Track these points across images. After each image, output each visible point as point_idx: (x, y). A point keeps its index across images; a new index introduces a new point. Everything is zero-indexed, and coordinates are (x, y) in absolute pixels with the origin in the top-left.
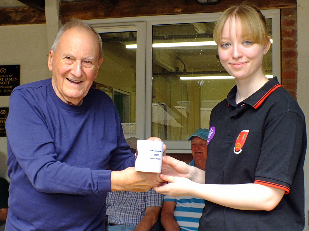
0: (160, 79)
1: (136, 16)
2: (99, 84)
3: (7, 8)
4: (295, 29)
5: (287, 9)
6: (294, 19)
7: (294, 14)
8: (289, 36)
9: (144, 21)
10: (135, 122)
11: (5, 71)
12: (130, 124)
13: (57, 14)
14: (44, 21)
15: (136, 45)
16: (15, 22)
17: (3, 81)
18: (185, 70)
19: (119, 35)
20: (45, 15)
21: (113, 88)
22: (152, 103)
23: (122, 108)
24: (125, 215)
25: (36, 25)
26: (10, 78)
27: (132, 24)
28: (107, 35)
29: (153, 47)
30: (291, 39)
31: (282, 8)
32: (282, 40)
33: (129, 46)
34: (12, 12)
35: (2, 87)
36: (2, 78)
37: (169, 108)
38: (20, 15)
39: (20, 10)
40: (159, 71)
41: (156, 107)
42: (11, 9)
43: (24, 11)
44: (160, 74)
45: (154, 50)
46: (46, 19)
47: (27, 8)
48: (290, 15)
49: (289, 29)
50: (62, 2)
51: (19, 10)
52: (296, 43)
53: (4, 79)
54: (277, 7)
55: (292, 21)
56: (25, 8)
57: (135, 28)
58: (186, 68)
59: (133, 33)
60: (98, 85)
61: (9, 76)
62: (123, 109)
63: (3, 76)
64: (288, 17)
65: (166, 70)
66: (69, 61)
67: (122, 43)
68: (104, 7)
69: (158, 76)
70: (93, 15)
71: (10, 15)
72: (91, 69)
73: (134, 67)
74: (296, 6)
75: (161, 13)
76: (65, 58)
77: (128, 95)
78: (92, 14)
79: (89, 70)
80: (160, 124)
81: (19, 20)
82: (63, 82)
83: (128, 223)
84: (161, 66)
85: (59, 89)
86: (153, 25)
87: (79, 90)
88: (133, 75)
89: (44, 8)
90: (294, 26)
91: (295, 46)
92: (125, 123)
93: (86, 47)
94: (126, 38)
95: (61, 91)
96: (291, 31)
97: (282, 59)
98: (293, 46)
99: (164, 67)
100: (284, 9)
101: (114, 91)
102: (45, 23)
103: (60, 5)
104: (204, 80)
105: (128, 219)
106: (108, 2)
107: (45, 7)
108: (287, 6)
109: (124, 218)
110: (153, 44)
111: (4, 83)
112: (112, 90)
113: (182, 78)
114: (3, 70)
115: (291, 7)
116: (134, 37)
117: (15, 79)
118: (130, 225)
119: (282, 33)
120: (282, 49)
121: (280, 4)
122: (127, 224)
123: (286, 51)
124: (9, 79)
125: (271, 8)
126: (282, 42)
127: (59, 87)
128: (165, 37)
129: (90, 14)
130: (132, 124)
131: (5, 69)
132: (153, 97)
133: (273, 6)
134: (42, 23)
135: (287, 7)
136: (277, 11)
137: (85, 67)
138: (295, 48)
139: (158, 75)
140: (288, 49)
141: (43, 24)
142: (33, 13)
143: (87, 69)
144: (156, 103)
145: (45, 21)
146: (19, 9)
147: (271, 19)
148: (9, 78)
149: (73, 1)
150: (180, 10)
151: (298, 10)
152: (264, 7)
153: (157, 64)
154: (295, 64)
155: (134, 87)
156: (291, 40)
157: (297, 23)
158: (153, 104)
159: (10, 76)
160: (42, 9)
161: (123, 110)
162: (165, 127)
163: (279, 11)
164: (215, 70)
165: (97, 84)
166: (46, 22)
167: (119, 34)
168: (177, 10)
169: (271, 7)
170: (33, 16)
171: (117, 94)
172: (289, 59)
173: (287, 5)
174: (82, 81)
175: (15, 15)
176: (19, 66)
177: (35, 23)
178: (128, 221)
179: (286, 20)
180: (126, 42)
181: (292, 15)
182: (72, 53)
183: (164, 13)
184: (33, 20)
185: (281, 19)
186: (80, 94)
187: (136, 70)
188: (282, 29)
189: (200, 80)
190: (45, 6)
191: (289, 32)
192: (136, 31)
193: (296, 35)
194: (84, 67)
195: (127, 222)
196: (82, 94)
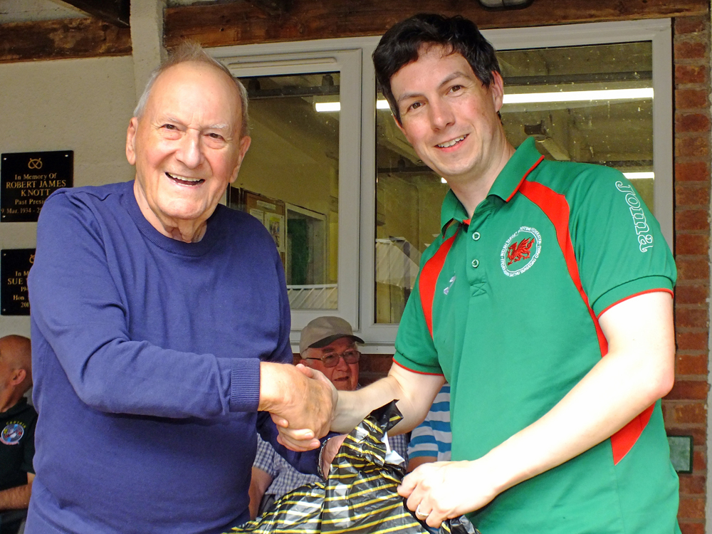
0: (395, 184)
1: (340, 37)
2: (254, 194)
3: (44, 21)
4: (706, 65)
5: (689, 17)
6: (706, 40)
7: (703, 30)
8: (691, 81)
9: (357, 49)
10: (336, 282)
11: (39, 165)
12: (324, 286)
13: (157, 34)
14: (128, 51)
15: (339, 103)
16: (61, 54)
17: (34, 189)
19: (299, 81)
20: (129, 36)
21: (286, 204)
22: (376, 237)
23: (307, 249)
25: (109, 59)
26: (50, 182)
27: (329, 56)
28: (272, 81)
29: (378, 107)
30: (697, 87)
31: (676, 14)
32: (676, 91)
33: (322, 107)
34: (55, 30)
35: (32, 203)
36: (34, 180)
37: (415, 250)
38: (73, 37)
39: (74, 24)
40: (391, 164)
41: (386, 246)
42: (53, 24)
43: (82, 26)
44: (394, 170)
45: (379, 115)
46: (133, 46)
47: (89, 21)
48: (695, 31)
49: (692, 64)
50: (169, 6)
51: (71, 26)
52: (708, 99)
53: (38, 184)
54: (664, 13)
55: (700, 45)
56: (86, 19)
57: (335, 64)
59: (332, 75)
60: (252, 196)
61: (48, 177)
62: (310, 251)
63: (35, 177)
64: (689, 36)
65: (409, 161)
66: (173, 133)
67: (308, 99)
68: (265, 17)
69: (389, 176)
70: (239, 35)
71: (51, 36)
72: (222, 151)
73: (334, 156)
74: (710, 11)
76: (163, 126)
77: (320, 220)
78: (238, 33)
79: (217, 153)
80: (395, 287)
81: (69, 49)
82: (158, 181)
84: (396, 151)
85: (150, 199)
87: (197, 200)
88: (332, 172)
89: (128, 21)
90: (703, 57)
91: (706, 104)
92: (313, 283)
93: (209, 100)
94: (316, 88)
95: (153, 205)
96: (697, 69)
97: (676, 135)
98: (701, 104)
99: (405, 156)
100: (680, 17)
101: (288, 210)
102: (131, 54)
103: (163, 13)
106: (274, 5)
107: (131, 17)
108: (687, 10)
110: (378, 101)
111: (36, 192)
112: (284, 207)
114: (35, 162)
115: (697, 12)
116: (335, 84)
117: (62, 184)
119: (676, 74)
120: (676, 112)
121: (671, 6)
123: (685, 115)
124: (48, 183)
125: (650, 16)
126: (676, 95)
127: (149, 195)
129: (232, 33)
130: (328, 286)
131: (39, 160)
132: (377, 223)
133: (654, 12)
134: (124, 55)
136: (666, 23)
137: (209, 146)
138: (705, 108)
139: (391, 174)
140: (691, 111)
141: (126, 57)
142: (102, 33)
143: (213, 150)
144: (386, 238)
145: (131, 49)
146: (71, 24)
147: (651, 41)
148: (48, 180)
149: (193, 4)
152: (634, 14)
153: (389, 147)
154: (706, 146)
155: (335, 201)
156: (698, 89)
157: (710, 50)
158: (378, 240)
159: (52, 176)
160: (124, 22)
161: (310, 255)
162: (406, 292)
163: (670, 23)
165: (248, 194)
166: (133, 52)
167: (299, 78)
169: (649, 13)
170: (102, 38)
171: (297, 217)
172: (693, 134)
173: (686, 7)
174: (202, 181)
175: (62, 36)
176: (71, 153)
177: (107, 56)
179: (685, 44)
180: (315, 97)
181: (699, 31)
182: (180, 115)
184: (103, 48)
185: (675, 42)
186: (198, 210)
187: (337, 160)
188: (676, 65)
190: (130, 15)
191: (694, 70)
192: (339, 72)
193: (709, 79)
194: (205, 146)
196: (202, 210)
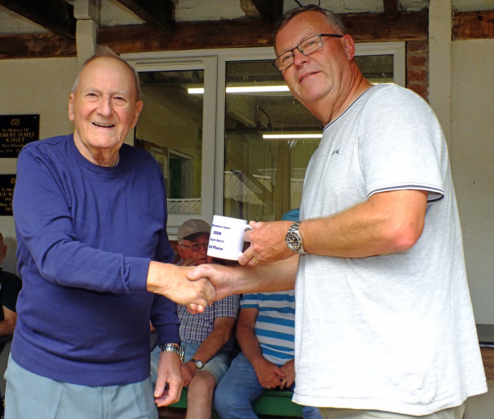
0: (234, 137)
1: (204, 48)
2: (149, 143)
3: (22, 34)
4: (426, 70)
5: (415, 41)
6: (425, 55)
7: (424, 49)
8: (417, 79)
9: (215, 56)
10: (200, 196)
11: (18, 123)
12: (190, 199)
13: (93, 45)
14: (74, 54)
15: (203, 89)
16: (33, 55)
17: (15, 138)
18: (269, 125)
20: (76, 45)
21: (169, 149)
22: (224, 170)
23: (181, 176)
24: (185, 328)
25: (63, 59)
26: (25, 133)
27: (197, 60)
28: (162, 74)
29: (227, 92)
31: (408, 39)
32: (407, 85)
33: (192, 91)
34: (29, 40)
35: (13, 146)
36: (14, 132)
37: (246, 177)
38: (40, 44)
39: (41, 37)
40: (234, 126)
41: (228, 175)
42: (28, 36)
43: (46, 38)
44: (235, 130)
45: (228, 96)
46: (78, 51)
47: (50, 35)
48: (419, 50)
49: (417, 69)
50: (100, 27)
51: (39, 38)
52: (427, 89)
53: (17, 135)
54: (401, 38)
55: (422, 58)
56: (48, 34)
57: (201, 65)
58: (271, 123)
59: (198, 71)
61: (23, 130)
62: (182, 178)
63: (15, 130)
64: (416, 52)
65: (243, 124)
66: (94, 98)
67: (183, 86)
68: (159, 35)
69: (231, 133)
70: (143, 46)
71: (27, 43)
72: (124, 107)
73: (199, 120)
74: (428, 38)
75: (239, 45)
76: (88, 95)
77: (188, 159)
79: (121, 108)
80: (234, 200)
81: (39, 52)
82: (88, 128)
83: (190, 340)
84: (236, 119)
86: (227, 62)
87: (111, 136)
88: (197, 131)
89: (75, 36)
90: (424, 65)
91: (426, 93)
93: (114, 77)
94: (189, 79)
96: (420, 72)
99: (241, 121)
100: (410, 41)
101: (170, 153)
102: (76, 56)
103: (97, 32)
104: (296, 139)
105: (190, 334)
107: (77, 34)
108: (414, 37)
109: (185, 333)
110: (227, 88)
111: (16, 140)
112: (167, 151)
113: (265, 136)
114: (15, 121)
115: (421, 38)
116: (200, 77)
117: (32, 134)
118: (192, 343)
119: (408, 75)
121: (405, 34)
122: (187, 341)
124: (23, 134)
125: (393, 40)
128: (244, 79)
129: (139, 44)
131: (18, 120)
132: (226, 162)
133: (395, 38)
134: (71, 57)
135: (415, 39)
136: (402, 44)
137: (116, 104)
138: (425, 96)
141: (73, 58)
142: (58, 43)
143: (119, 107)
144: (230, 171)
145: (76, 53)
146: (39, 36)
147: (393, 55)
148: (23, 132)
149: (115, 27)
150: (265, 41)
151: (430, 43)
152: (383, 38)
155: (199, 147)
156: (421, 84)
157: (428, 61)
158: (225, 172)
159: (25, 130)
160: (72, 37)
161: (182, 180)
162: (241, 204)
163: (404, 45)
164: (313, 125)
165: (146, 143)
166: (78, 55)
168: (261, 41)
169: (392, 38)
170: (58, 46)
171: (174, 157)
173: (414, 35)
175: (33, 44)
176: (38, 116)
177: (61, 57)
178: (190, 337)
179: (414, 57)
180: (188, 85)
181: (422, 50)
182: (98, 87)
183: (242, 45)
184: (59, 52)
185: (406, 56)
187: (202, 124)
188: (408, 70)
189: (291, 140)
190: (76, 32)
191: (418, 73)
192: (204, 70)
193: (428, 79)
194: (114, 105)
195: (188, 338)
